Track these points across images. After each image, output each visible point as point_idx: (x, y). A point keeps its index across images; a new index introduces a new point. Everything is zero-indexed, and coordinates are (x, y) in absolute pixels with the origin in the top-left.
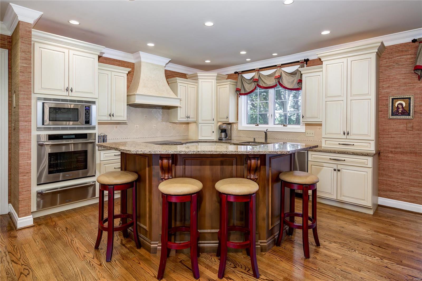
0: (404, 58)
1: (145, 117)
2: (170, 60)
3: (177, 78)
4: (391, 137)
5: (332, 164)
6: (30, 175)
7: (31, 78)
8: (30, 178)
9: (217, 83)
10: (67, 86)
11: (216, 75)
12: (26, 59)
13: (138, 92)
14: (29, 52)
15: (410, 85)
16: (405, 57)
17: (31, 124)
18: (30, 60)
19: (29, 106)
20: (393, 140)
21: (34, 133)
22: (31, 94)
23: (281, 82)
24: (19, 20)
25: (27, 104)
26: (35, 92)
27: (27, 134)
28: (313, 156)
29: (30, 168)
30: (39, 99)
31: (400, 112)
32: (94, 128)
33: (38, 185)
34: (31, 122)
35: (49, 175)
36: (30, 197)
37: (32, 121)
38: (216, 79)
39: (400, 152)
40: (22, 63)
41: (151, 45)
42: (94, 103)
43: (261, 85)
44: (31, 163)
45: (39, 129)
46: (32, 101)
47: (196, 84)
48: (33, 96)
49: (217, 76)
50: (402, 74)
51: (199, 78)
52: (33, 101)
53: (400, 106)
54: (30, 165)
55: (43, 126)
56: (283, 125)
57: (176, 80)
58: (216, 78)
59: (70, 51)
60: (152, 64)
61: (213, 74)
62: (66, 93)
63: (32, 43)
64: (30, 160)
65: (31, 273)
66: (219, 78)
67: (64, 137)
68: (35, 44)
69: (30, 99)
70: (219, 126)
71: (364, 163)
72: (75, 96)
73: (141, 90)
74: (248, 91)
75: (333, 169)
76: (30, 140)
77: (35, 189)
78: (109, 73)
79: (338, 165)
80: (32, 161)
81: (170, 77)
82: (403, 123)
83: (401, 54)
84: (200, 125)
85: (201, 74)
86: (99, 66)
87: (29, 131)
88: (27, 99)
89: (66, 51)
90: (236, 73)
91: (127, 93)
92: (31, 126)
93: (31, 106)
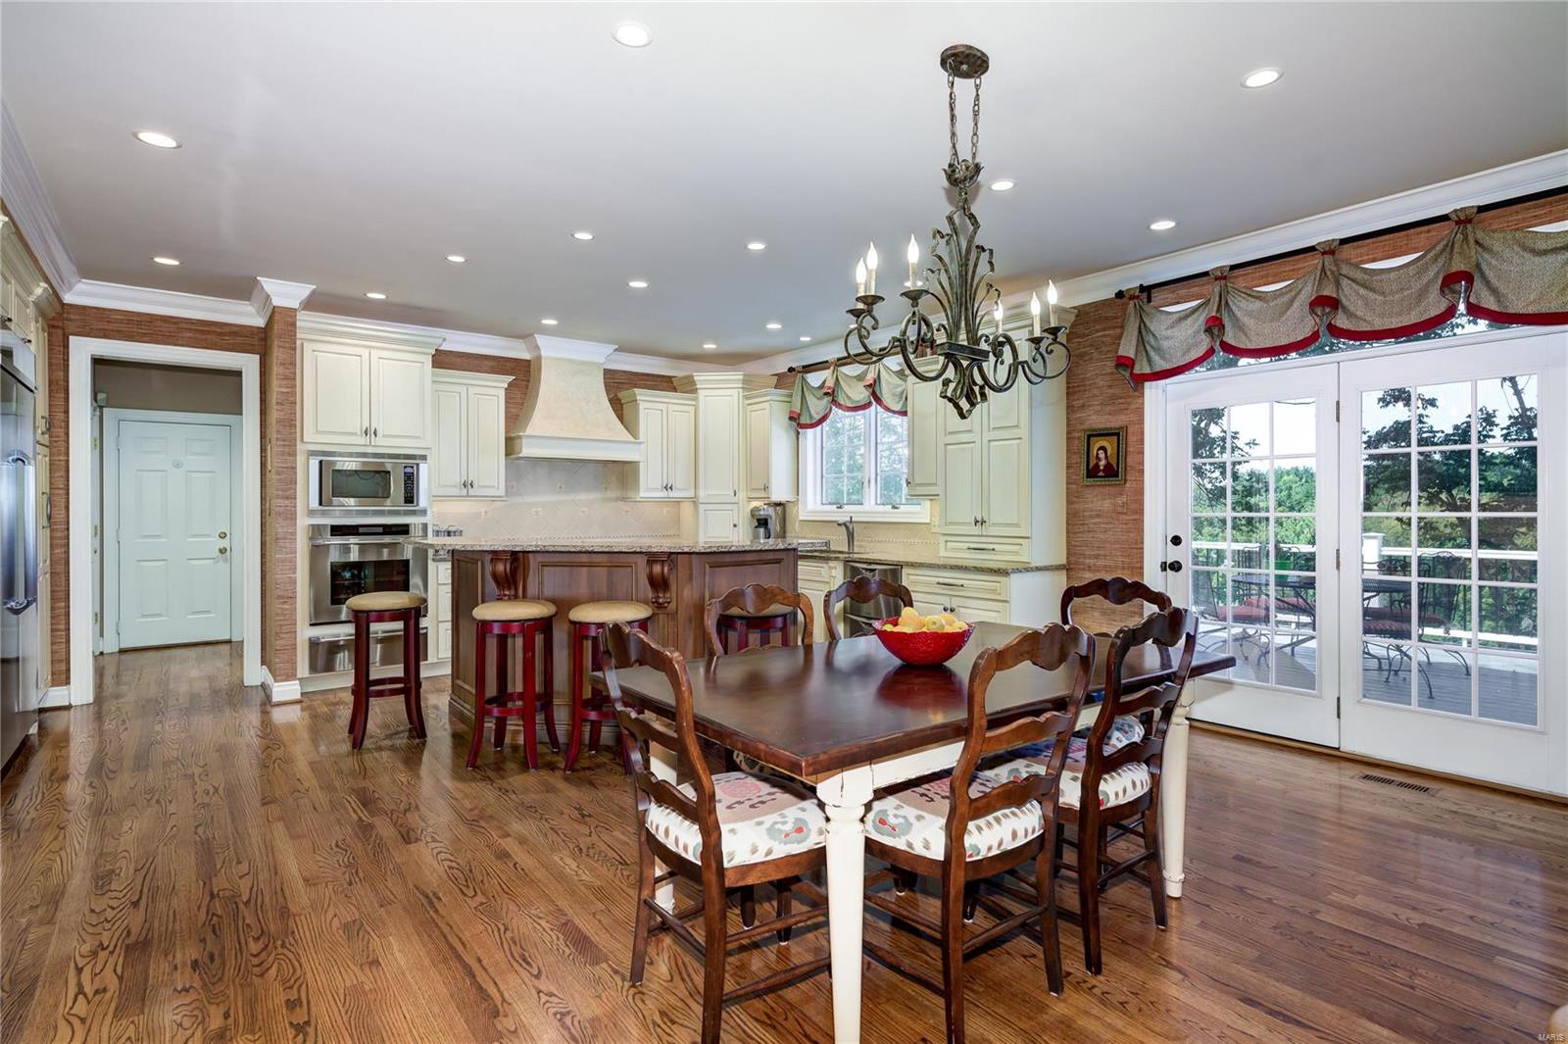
0: (1109, 335)
1: (558, 490)
2: (617, 347)
3: (637, 391)
4: (1089, 532)
5: (941, 597)
6: (296, 603)
7: (295, 414)
8: (295, 608)
9: (746, 398)
10: (366, 424)
11: (741, 377)
12: (286, 378)
13: (529, 431)
14: (291, 364)
15: (1120, 401)
16: (1111, 332)
17: (295, 503)
18: (295, 379)
19: (292, 468)
20: (1093, 537)
21: (303, 522)
22: (295, 445)
23: (878, 393)
24: (275, 304)
25: (289, 465)
26: (305, 440)
27: (289, 522)
28: (910, 577)
29: (295, 588)
30: (313, 453)
31: (1102, 468)
32: (424, 512)
33: (311, 625)
34: (295, 498)
35: (334, 606)
36: (295, 645)
37: (298, 497)
38: (742, 388)
39: (1105, 566)
40: (280, 386)
41: (550, 322)
42: (424, 458)
43: (842, 402)
44: (296, 578)
45: (311, 513)
46: (298, 458)
47: (694, 403)
48: (300, 447)
49: (744, 381)
50: (1106, 374)
51: (698, 386)
52: (300, 459)
53: (1102, 455)
54: (294, 582)
55: (321, 508)
56: (890, 507)
57: (635, 395)
58: (740, 385)
59: (373, 352)
60: (571, 361)
61: (735, 376)
62: (362, 440)
63: (298, 343)
64: (295, 573)
65: (282, 748)
66: (749, 384)
67: (361, 530)
68: (305, 345)
69: (293, 454)
70: (752, 511)
71: (994, 591)
72: (384, 444)
73: (539, 424)
74: (817, 417)
75: (942, 607)
76: (294, 534)
77: (305, 633)
78: (463, 389)
79: (953, 599)
80: (297, 575)
81: (627, 386)
82: (1109, 494)
83: (1104, 325)
84: (702, 508)
85: (703, 378)
86: (433, 375)
87: (293, 517)
88: (290, 455)
89: (365, 352)
90: (791, 370)
91: (506, 432)
92: (295, 507)
93: (296, 468)
